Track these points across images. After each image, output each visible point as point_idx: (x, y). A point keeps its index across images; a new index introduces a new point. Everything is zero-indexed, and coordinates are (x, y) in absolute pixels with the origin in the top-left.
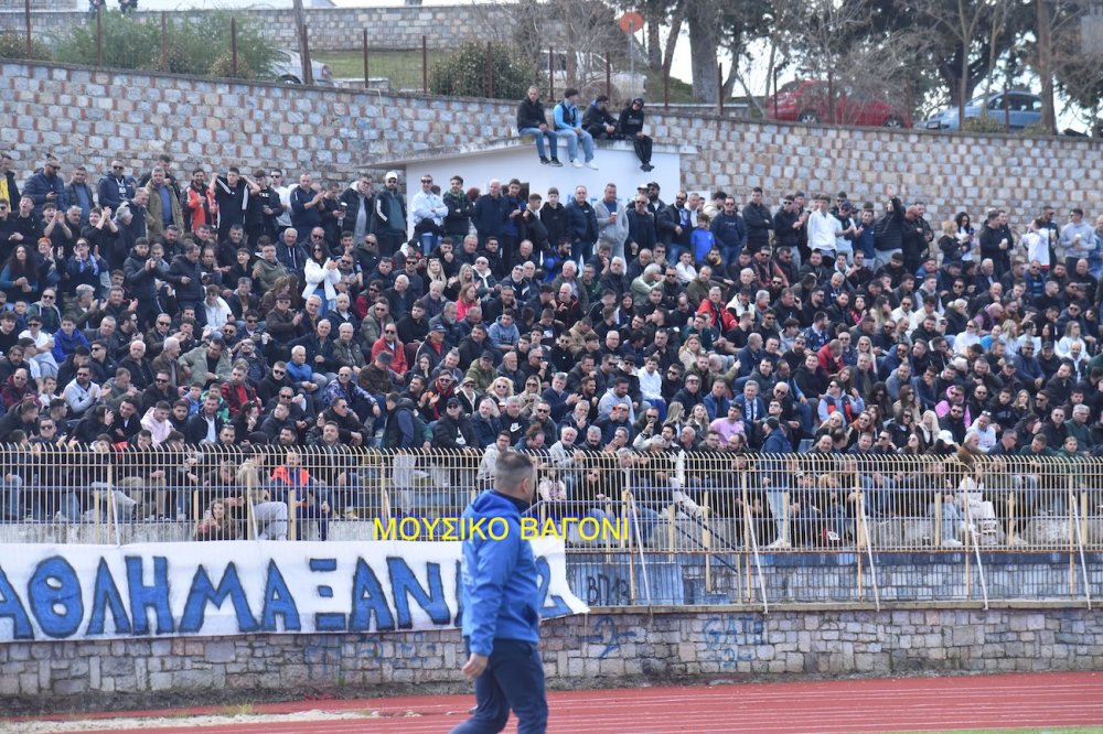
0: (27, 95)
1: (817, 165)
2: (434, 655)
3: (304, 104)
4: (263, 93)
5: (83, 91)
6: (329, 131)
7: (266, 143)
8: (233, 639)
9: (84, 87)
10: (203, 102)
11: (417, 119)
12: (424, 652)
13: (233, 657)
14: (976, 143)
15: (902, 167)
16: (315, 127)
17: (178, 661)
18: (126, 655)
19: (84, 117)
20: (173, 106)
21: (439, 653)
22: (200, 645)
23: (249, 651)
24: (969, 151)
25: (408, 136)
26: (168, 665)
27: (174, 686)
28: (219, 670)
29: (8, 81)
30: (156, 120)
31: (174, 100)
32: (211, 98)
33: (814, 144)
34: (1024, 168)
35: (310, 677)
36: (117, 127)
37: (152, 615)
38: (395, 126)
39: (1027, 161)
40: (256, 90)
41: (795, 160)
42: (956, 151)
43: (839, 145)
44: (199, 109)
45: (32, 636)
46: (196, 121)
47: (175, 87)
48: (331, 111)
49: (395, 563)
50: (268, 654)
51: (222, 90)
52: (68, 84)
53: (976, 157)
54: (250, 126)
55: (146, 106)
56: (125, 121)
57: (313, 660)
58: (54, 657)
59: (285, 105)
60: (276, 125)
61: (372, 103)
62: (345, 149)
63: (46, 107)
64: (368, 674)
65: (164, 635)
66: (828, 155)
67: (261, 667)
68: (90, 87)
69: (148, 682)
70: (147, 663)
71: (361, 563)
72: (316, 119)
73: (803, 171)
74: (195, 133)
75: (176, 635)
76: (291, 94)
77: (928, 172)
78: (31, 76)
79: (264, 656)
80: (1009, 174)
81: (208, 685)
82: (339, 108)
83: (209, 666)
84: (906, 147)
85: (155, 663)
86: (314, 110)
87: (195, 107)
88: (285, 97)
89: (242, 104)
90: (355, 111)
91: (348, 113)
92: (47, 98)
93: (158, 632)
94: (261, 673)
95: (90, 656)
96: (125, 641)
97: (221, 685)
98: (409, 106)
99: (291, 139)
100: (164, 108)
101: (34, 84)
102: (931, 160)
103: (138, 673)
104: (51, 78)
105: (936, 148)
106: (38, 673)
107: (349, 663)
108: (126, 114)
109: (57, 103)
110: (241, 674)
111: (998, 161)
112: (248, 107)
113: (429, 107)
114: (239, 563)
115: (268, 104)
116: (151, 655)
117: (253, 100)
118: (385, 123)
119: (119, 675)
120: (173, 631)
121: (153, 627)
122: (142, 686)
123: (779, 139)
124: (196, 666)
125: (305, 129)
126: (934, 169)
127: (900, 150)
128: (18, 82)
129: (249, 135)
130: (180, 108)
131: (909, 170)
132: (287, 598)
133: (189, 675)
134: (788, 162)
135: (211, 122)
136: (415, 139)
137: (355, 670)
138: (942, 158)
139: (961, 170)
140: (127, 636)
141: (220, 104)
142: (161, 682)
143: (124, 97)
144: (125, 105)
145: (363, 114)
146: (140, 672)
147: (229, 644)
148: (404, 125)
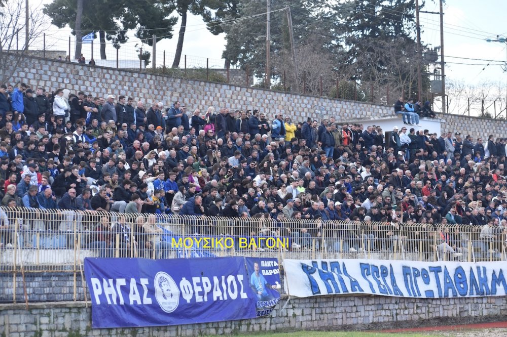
0: (229, 96)
1: (446, 128)
4: (294, 97)
5: (245, 95)
6: (312, 111)
7: (295, 115)
8: (503, 297)
9: (245, 93)
10: (278, 100)
11: (337, 107)
13: (502, 304)
14: (488, 122)
15: (468, 129)
16: (309, 109)
17: (489, 305)
18: (477, 303)
19: (244, 104)
20: (269, 100)
22: (494, 299)
24: (486, 124)
25: (334, 113)
26: (487, 306)
27: (488, 315)
28: (499, 308)
30: (265, 105)
31: (269, 99)
32: (280, 99)
34: (501, 130)
37: (484, 288)
38: (331, 110)
39: (502, 128)
40: (293, 95)
42: (483, 124)
43: (452, 121)
44: (277, 102)
45: (457, 296)
46: (275, 106)
47: (270, 94)
48: (313, 104)
51: (283, 95)
52: (240, 92)
53: (488, 126)
54: (291, 109)
55: (262, 100)
58: (460, 303)
59: (300, 101)
60: (298, 108)
61: (325, 101)
62: (317, 117)
63: (234, 100)
65: (488, 296)
66: (449, 124)
68: (246, 93)
69: (482, 313)
70: (482, 306)
72: (309, 106)
75: (490, 295)
76: (302, 97)
78: (230, 89)
80: (497, 133)
81: (496, 314)
82: (315, 103)
83: (496, 307)
84: (469, 122)
85: (484, 305)
86: (309, 103)
88: (300, 98)
89: (288, 101)
90: (320, 105)
91: (318, 105)
92: (234, 97)
95: (468, 303)
96: (478, 298)
97: (499, 314)
98: (335, 103)
99: (302, 113)
100: (267, 101)
101: (231, 92)
102: (476, 127)
104: (235, 90)
105: (477, 123)
106: (456, 309)
108: (256, 103)
109: (237, 99)
110: (504, 310)
112: (290, 102)
113: (340, 103)
115: (296, 101)
116: (483, 303)
117: (292, 99)
118: (328, 109)
119: (476, 310)
121: (485, 293)
122: (481, 314)
124: (494, 307)
125: (306, 110)
127: (468, 123)
128: (226, 91)
129: (290, 111)
133: (492, 310)
135: (280, 106)
138: (479, 126)
139: (484, 130)
140: (478, 296)
141: (282, 100)
142: (485, 313)
143: (256, 97)
144: (256, 100)
145: (322, 105)
146: (480, 309)
147: (501, 299)
148: (334, 109)
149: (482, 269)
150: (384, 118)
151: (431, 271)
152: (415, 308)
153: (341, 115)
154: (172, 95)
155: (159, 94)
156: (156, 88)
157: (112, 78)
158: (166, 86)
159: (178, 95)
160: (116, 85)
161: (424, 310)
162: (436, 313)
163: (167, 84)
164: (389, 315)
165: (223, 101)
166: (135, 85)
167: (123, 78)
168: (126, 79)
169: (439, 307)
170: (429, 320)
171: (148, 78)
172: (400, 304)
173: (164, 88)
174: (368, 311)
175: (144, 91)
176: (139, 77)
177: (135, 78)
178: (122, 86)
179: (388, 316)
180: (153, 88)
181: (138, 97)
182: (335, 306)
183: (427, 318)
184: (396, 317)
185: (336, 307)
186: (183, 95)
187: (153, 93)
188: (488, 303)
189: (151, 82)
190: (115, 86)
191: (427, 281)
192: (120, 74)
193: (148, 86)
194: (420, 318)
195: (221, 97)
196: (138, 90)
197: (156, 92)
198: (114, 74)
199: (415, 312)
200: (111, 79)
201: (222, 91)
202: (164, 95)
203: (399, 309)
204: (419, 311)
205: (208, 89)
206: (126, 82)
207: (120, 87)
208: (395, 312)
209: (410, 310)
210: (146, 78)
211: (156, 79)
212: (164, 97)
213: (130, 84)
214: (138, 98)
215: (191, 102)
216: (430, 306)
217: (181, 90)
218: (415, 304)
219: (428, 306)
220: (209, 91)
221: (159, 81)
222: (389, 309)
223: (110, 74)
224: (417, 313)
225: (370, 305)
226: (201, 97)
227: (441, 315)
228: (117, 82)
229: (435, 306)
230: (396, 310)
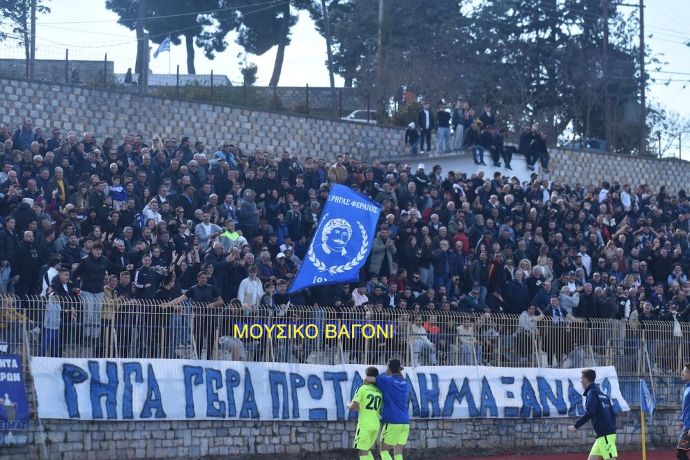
0: (211, 121)
1: (575, 170)
2: (557, 432)
3: (340, 129)
4: (321, 123)
5: (238, 119)
6: (351, 144)
7: (322, 149)
8: (466, 420)
9: (238, 117)
10: (293, 126)
11: (393, 139)
12: (553, 429)
13: (465, 431)
14: (647, 162)
15: (614, 173)
16: (345, 141)
17: (440, 432)
18: (416, 429)
19: (237, 133)
20: (279, 128)
21: (559, 430)
22: (450, 424)
23: (473, 427)
24: (644, 166)
25: (388, 147)
26: (436, 435)
27: (438, 447)
28: (459, 437)
29: (202, 113)
30: (271, 135)
31: (279, 125)
32: (297, 125)
33: (574, 159)
34: (668, 176)
35: (501, 442)
36: (253, 138)
37: (430, 406)
38: (382, 142)
39: (670, 173)
40: (318, 121)
41: (565, 167)
42: (638, 166)
43: (586, 160)
44: (292, 130)
46: (289, 137)
47: (280, 118)
48: (353, 133)
49: (540, 379)
50: (482, 429)
51: (302, 120)
52: (231, 115)
53: (647, 169)
54: (315, 140)
55: (266, 128)
56: (257, 135)
57: (502, 433)
59: (331, 130)
60: (327, 139)
61: (372, 130)
62: (359, 153)
63: (220, 126)
64: (527, 441)
65: (436, 418)
66: (581, 166)
67: (478, 437)
68: (241, 117)
69: (426, 444)
70: (426, 433)
71: (525, 380)
72: (346, 137)
73: (569, 173)
74: (289, 142)
75: (440, 418)
76: (334, 124)
77: (625, 176)
78: (214, 111)
79: (480, 430)
80: (661, 179)
81: (453, 446)
82: (356, 132)
83: (454, 435)
84: (616, 163)
85: (429, 433)
86: (345, 132)
87: (289, 129)
88: (332, 125)
89: (311, 128)
90: (364, 134)
91: (360, 135)
92: (221, 122)
93: (433, 416)
94: (478, 439)
96: (416, 421)
97: (459, 446)
98: (389, 132)
99: (334, 147)
100: (275, 129)
101: (215, 115)
102: (626, 170)
103: (422, 439)
104: (223, 111)
105: (629, 164)
107: (518, 435)
108: (257, 131)
109: (225, 125)
110: (469, 440)
111: (657, 172)
112: (314, 130)
113: (398, 133)
114: (470, 377)
115: (324, 128)
116: (427, 429)
117: (317, 126)
118: (378, 140)
119: (413, 440)
120: (440, 416)
121: (431, 414)
122: (424, 446)
123: (559, 156)
124: (448, 435)
125: (340, 142)
126: (628, 175)
127: (613, 164)
128: (208, 113)
129: (314, 145)
130: (282, 129)
131: (617, 175)
132: (492, 399)
133: (445, 440)
134: (562, 168)
135: (296, 136)
136: (391, 149)
137: (521, 439)
138: (632, 169)
139: (640, 175)
140: (418, 418)
141: (301, 128)
142: (432, 444)
143: (256, 123)
144: (257, 127)
145: (368, 136)
146: (423, 438)
147: (464, 424)
148: (387, 142)
149: (429, 378)
150: (447, 155)
151: (326, 379)
152: (294, 435)
153: (399, 149)
154: (116, 119)
155: (94, 117)
156: (89, 108)
157: (17, 93)
158: (106, 104)
159: (127, 118)
160: (24, 102)
161: (310, 438)
162: (336, 443)
163: (109, 102)
164: (241, 444)
165: (202, 128)
166: (55, 103)
167: (35, 93)
168: (40, 94)
169: (341, 434)
170: (319, 453)
171: (76, 93)
172: (263, 428)
173: (104, 108)
174: (200, 437)
175: (70, 112)
176: (61, 91)
177: (56, 93)
178: (34, 105)
179: (238, 446)
180: (84, 107)
181: (59, 120)
182: (130, 429)
183: (317, 450)
184: (256, 448)
185: (134, 431)
186: (136, 119)
187: (85, 115)
188: (438, 429)
189: (82, 99)
190: (22, 104)
191: (317, 394)
192: (30, 87)
193: (76, 105)
194: (302, 450)
195: (198, 121)
196: (60, 110)
197: (89, 113)
198: (19, 86)
199: (294, 441)
200: (14, 93)
201: (200, 113)
202: (103, 117)
203: (260, 435)
204: (300, 439)
205: (176, 110)
206: (39, 98)
207: (29, 106)
208: (252, 440)
209: (283, 437)
210: (73, 93)
211: (90, 95)
212: (103, 121)
213: (47, 102)
214: (60, 123)
215: (149, 129)
216: (323, 431)
217: (132, 111)
218: (294, 429)
219: (318, 432)
220: (179, 113)
221: (95, 99)
222: (240, 436)
223: (13, 87)
224: (297, 443)
225: (203, 429)
226: (164, 122)
227: (345, 446)
228: (25, 99)
229: (332, 432)
230: (256, 437)
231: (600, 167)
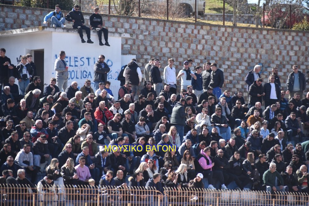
1: (215, 44)
11: (7, 17)
15: (258, 46)
24: (293, 39)
33: (214, 34)
41: (203, 41)
42: (286, 39)
43: (226, 35)
53: (297, 42)
66: (220, 39)
73: (207, 47)
77: (272, 48)
84: (261, 37)
102: (273, 43)
105: (277, 37)
113: (14, 11)
123: (196, 32)
126: (275, 47)
127: (258, 38)
131: (262, 47)
134: (200, 42)
138: (279, 42)
139: (288, 48)
231: (242, 40)
